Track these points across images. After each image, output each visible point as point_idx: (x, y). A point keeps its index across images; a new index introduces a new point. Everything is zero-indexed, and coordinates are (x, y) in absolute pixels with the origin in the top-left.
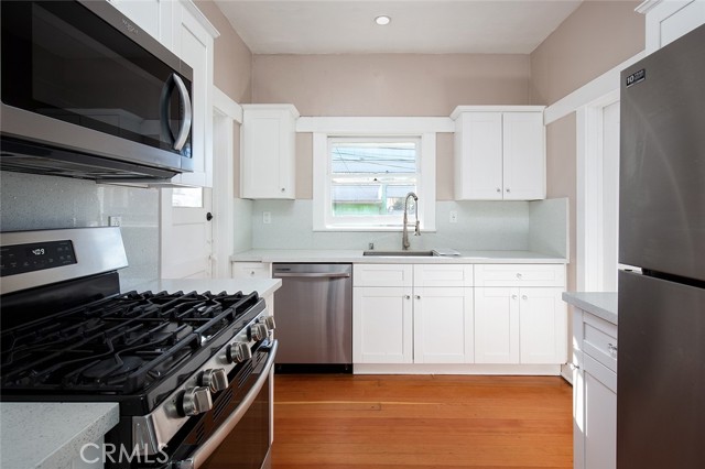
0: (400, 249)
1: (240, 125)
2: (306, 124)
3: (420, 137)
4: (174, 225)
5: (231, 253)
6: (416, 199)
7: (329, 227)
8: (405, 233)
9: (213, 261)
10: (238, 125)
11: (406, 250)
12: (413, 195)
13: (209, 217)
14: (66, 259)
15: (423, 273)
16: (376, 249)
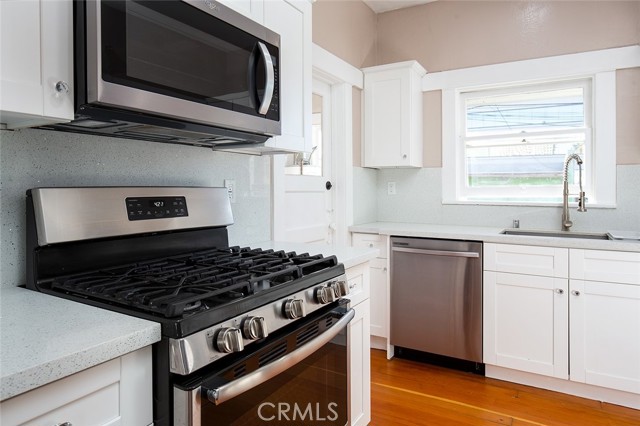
0: (559, 230)
1: (360, 90)
2: (434, 81)
3: (591, 79)
4: (287, 192)
5: (350, 223)
6: (580, 163)
7: (462, 199)
8: (564, 208)
9: (333, 231)
10: (358, 91)
11: (565, 229)
12: (575, 157)
13: (329, 186)
14: (180, 212)
15: (584, 261)
16: (522, 228)
